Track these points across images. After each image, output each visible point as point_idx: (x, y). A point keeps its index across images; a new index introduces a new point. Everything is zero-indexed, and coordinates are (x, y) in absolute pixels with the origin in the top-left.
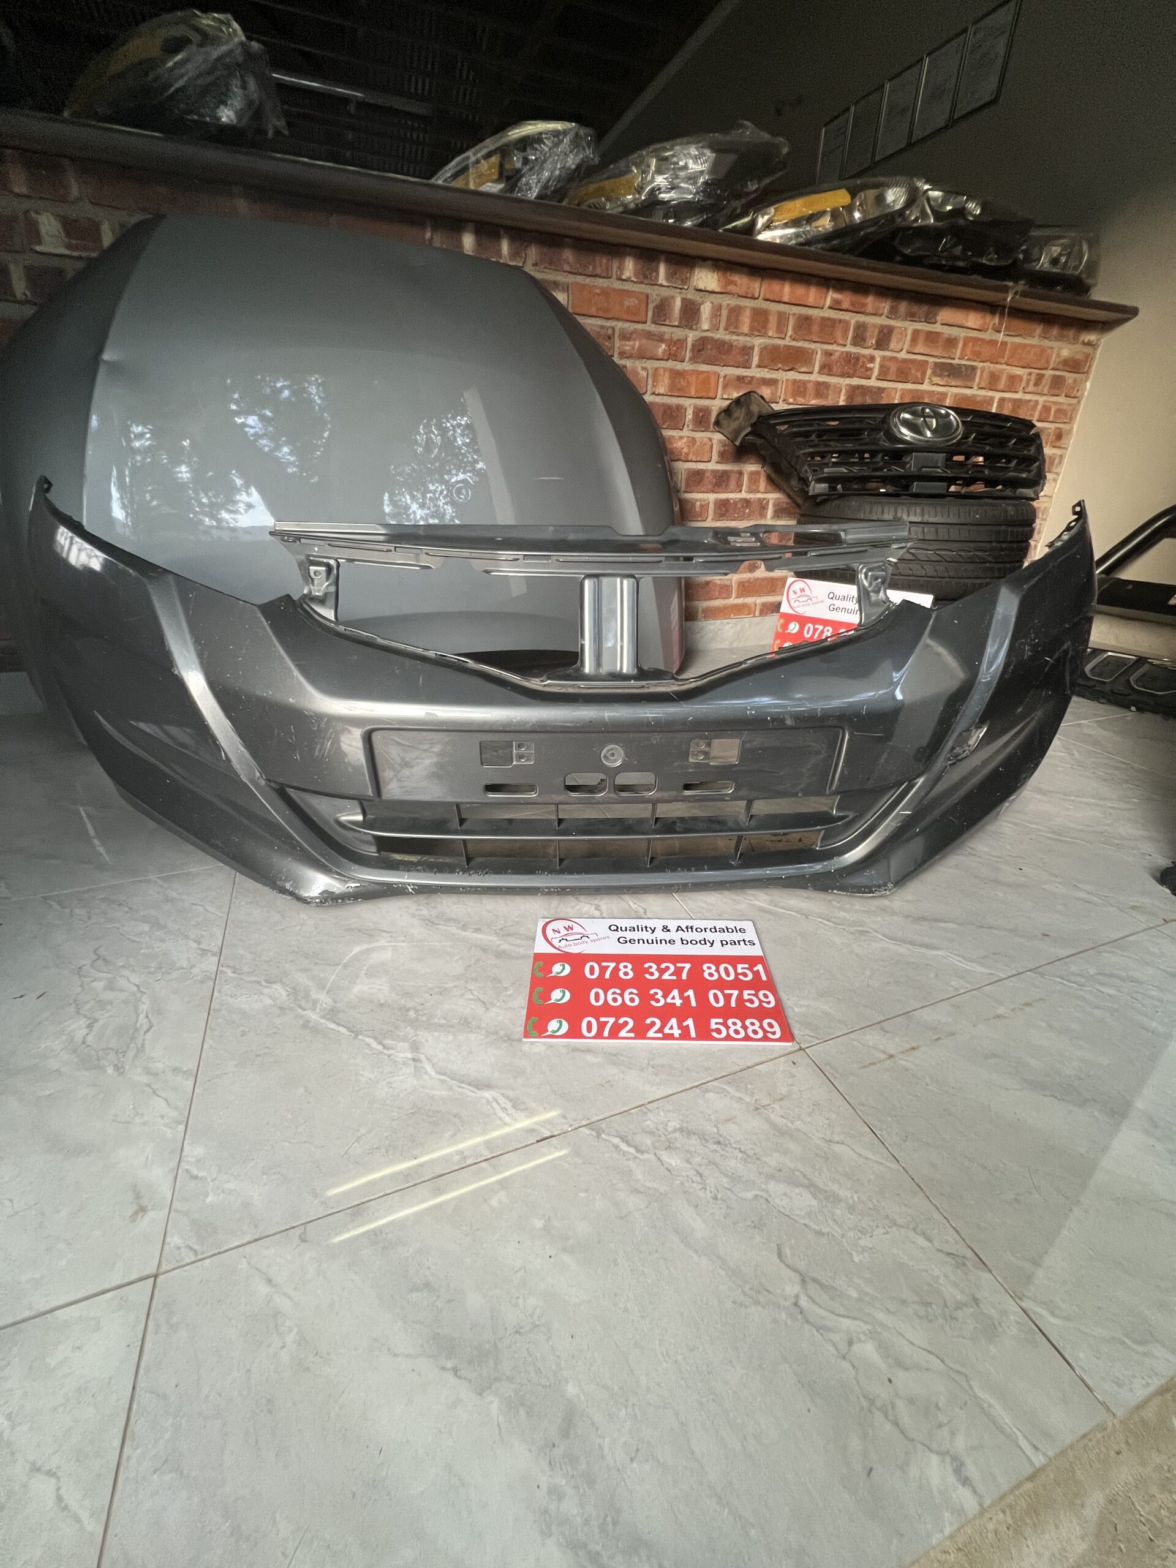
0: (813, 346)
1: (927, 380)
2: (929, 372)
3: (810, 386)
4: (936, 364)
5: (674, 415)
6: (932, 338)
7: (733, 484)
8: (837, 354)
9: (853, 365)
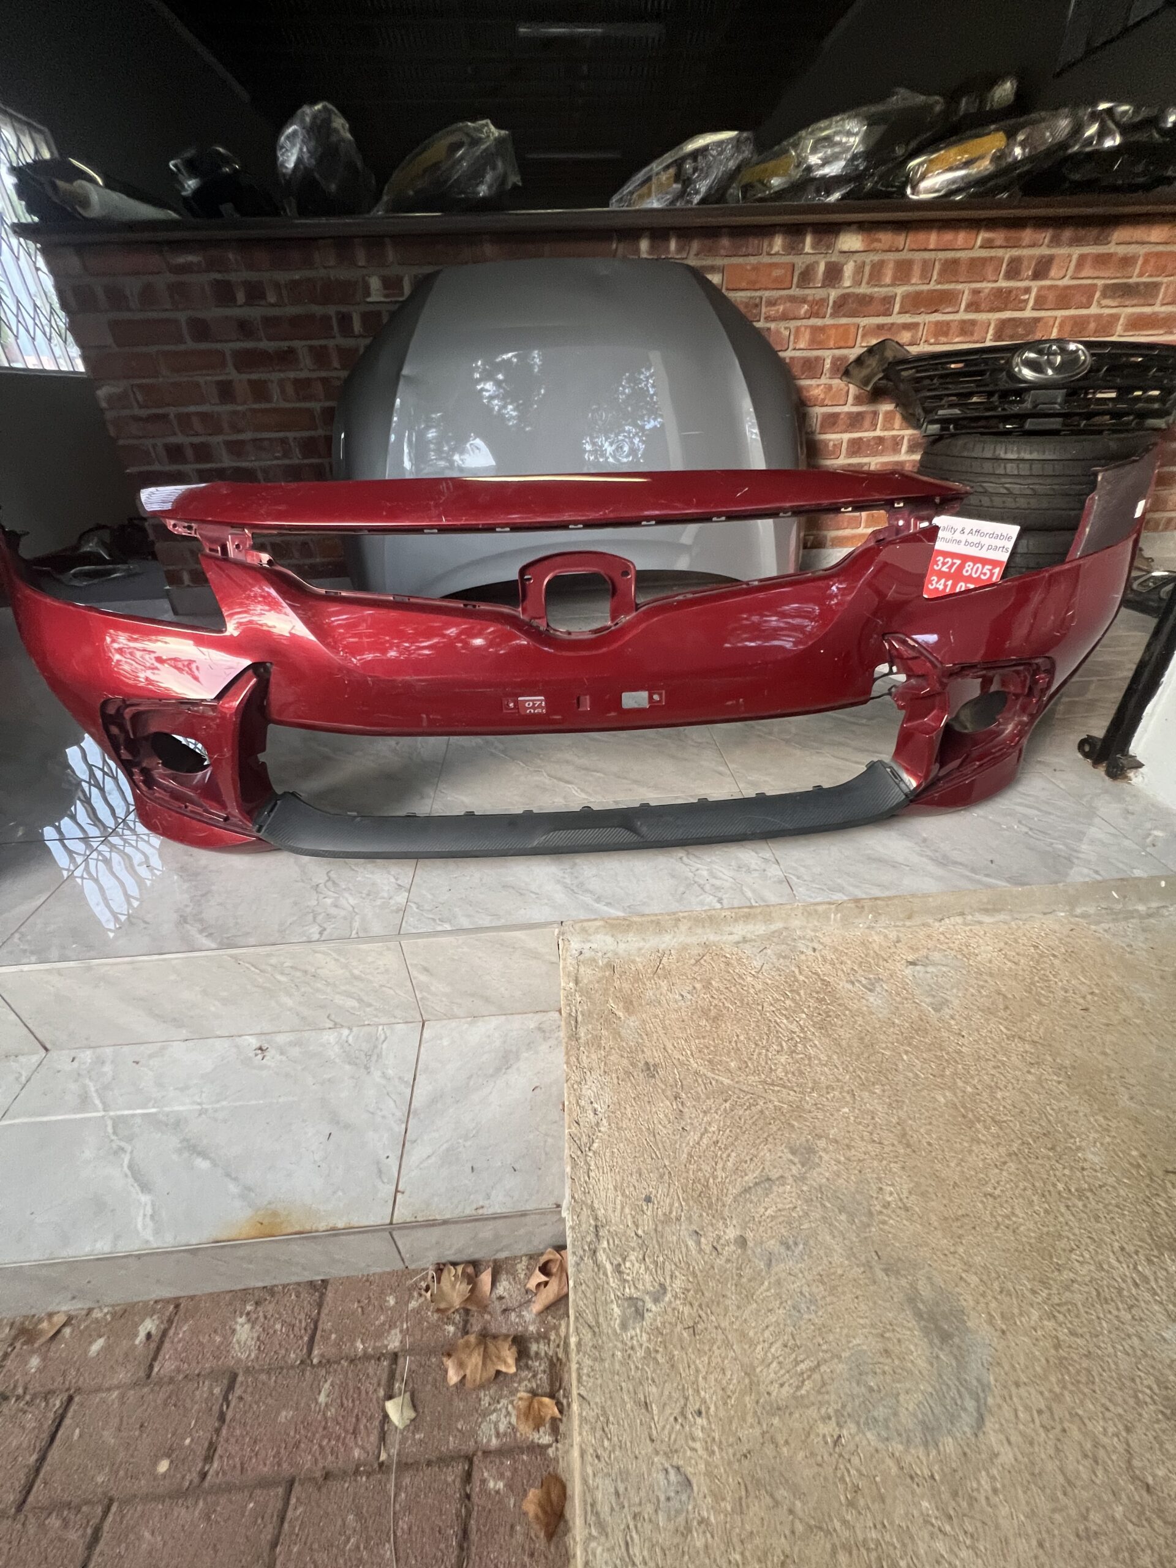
0: (960, 287)
1: (1095, 303)
2: (1098, 295)
3: (954, 326)
4: (1106, 286)
5: (812, 367)
6: (1102, 260)
7: (867, 423)
8: (987, 291)
9: (1004, 299)
